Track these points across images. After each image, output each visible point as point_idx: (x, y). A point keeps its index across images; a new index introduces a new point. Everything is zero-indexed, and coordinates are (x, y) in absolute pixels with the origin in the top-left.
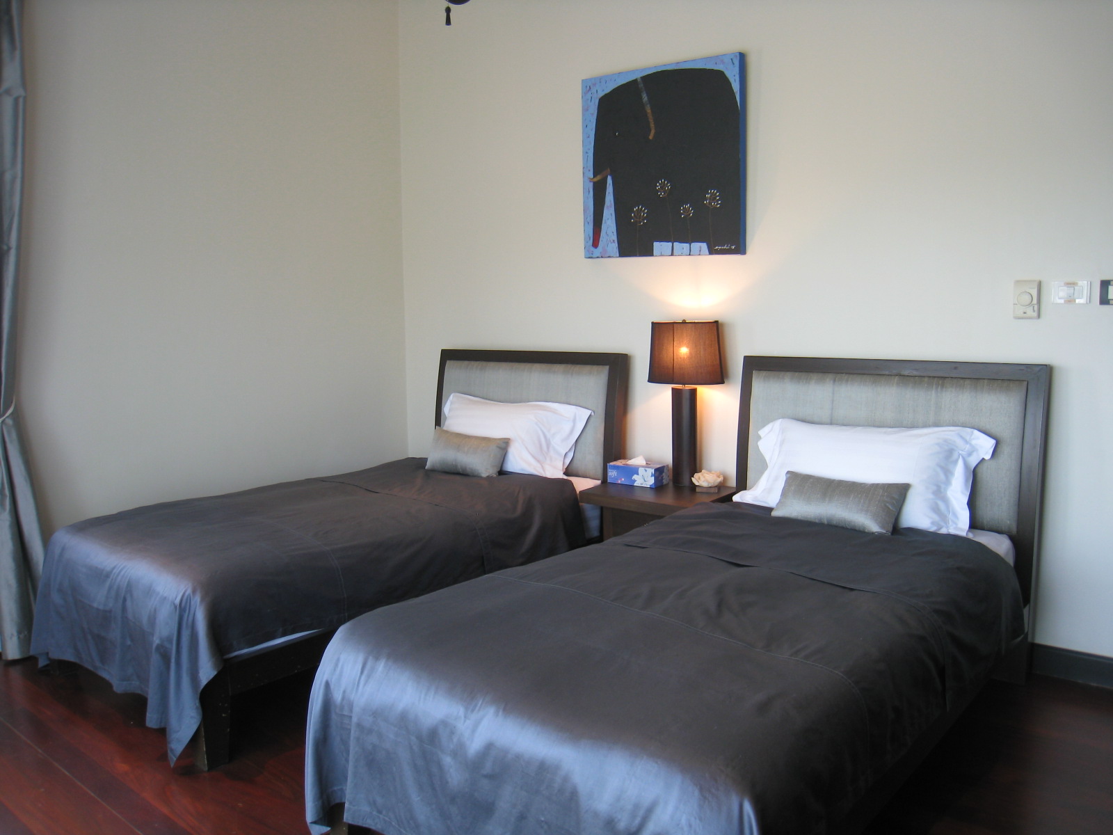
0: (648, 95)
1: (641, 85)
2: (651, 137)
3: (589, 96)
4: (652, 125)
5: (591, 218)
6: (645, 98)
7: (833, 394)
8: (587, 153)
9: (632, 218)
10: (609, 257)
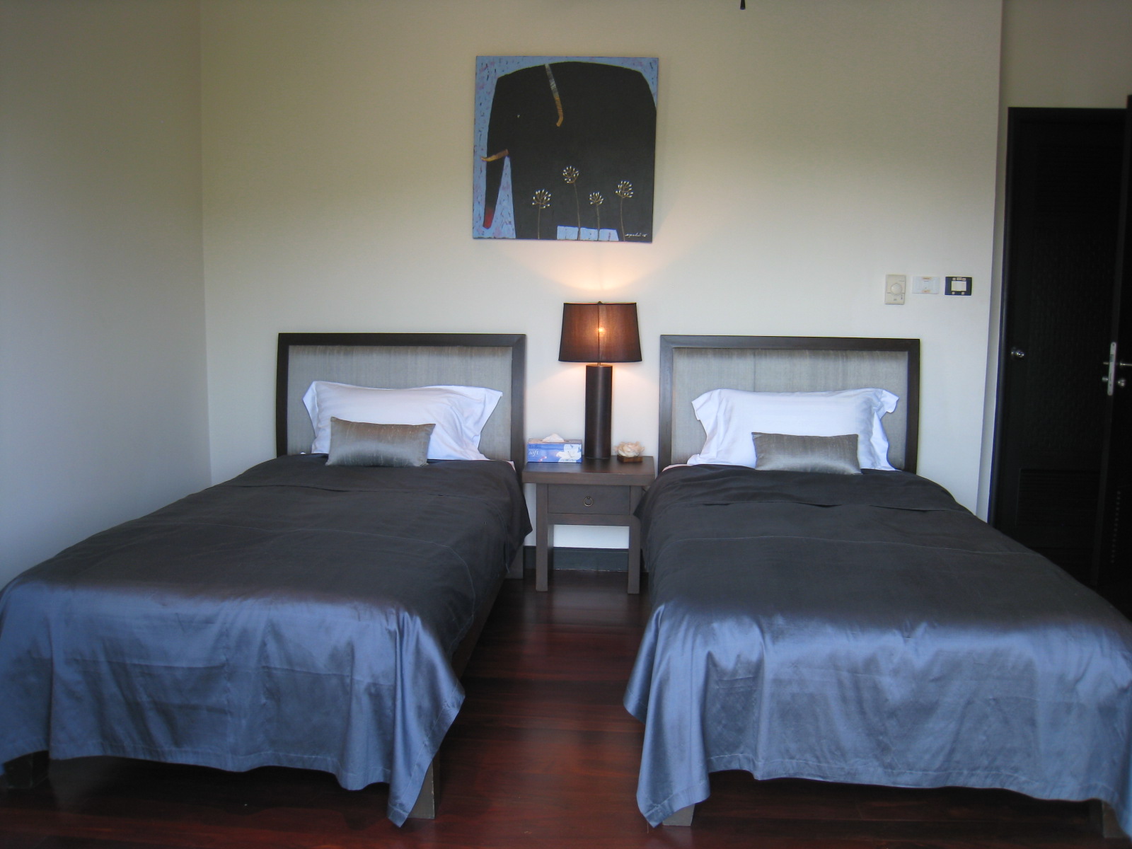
0: (557, 83)
1: (549, 73)
2: (558, 124)
3: (485, 73)
4: (560, 112)
5: (482, 198)
6: (553, 85)
7: (755, 366)
8: (480, 131)
9: (533, 201)
10: (504, 238)
